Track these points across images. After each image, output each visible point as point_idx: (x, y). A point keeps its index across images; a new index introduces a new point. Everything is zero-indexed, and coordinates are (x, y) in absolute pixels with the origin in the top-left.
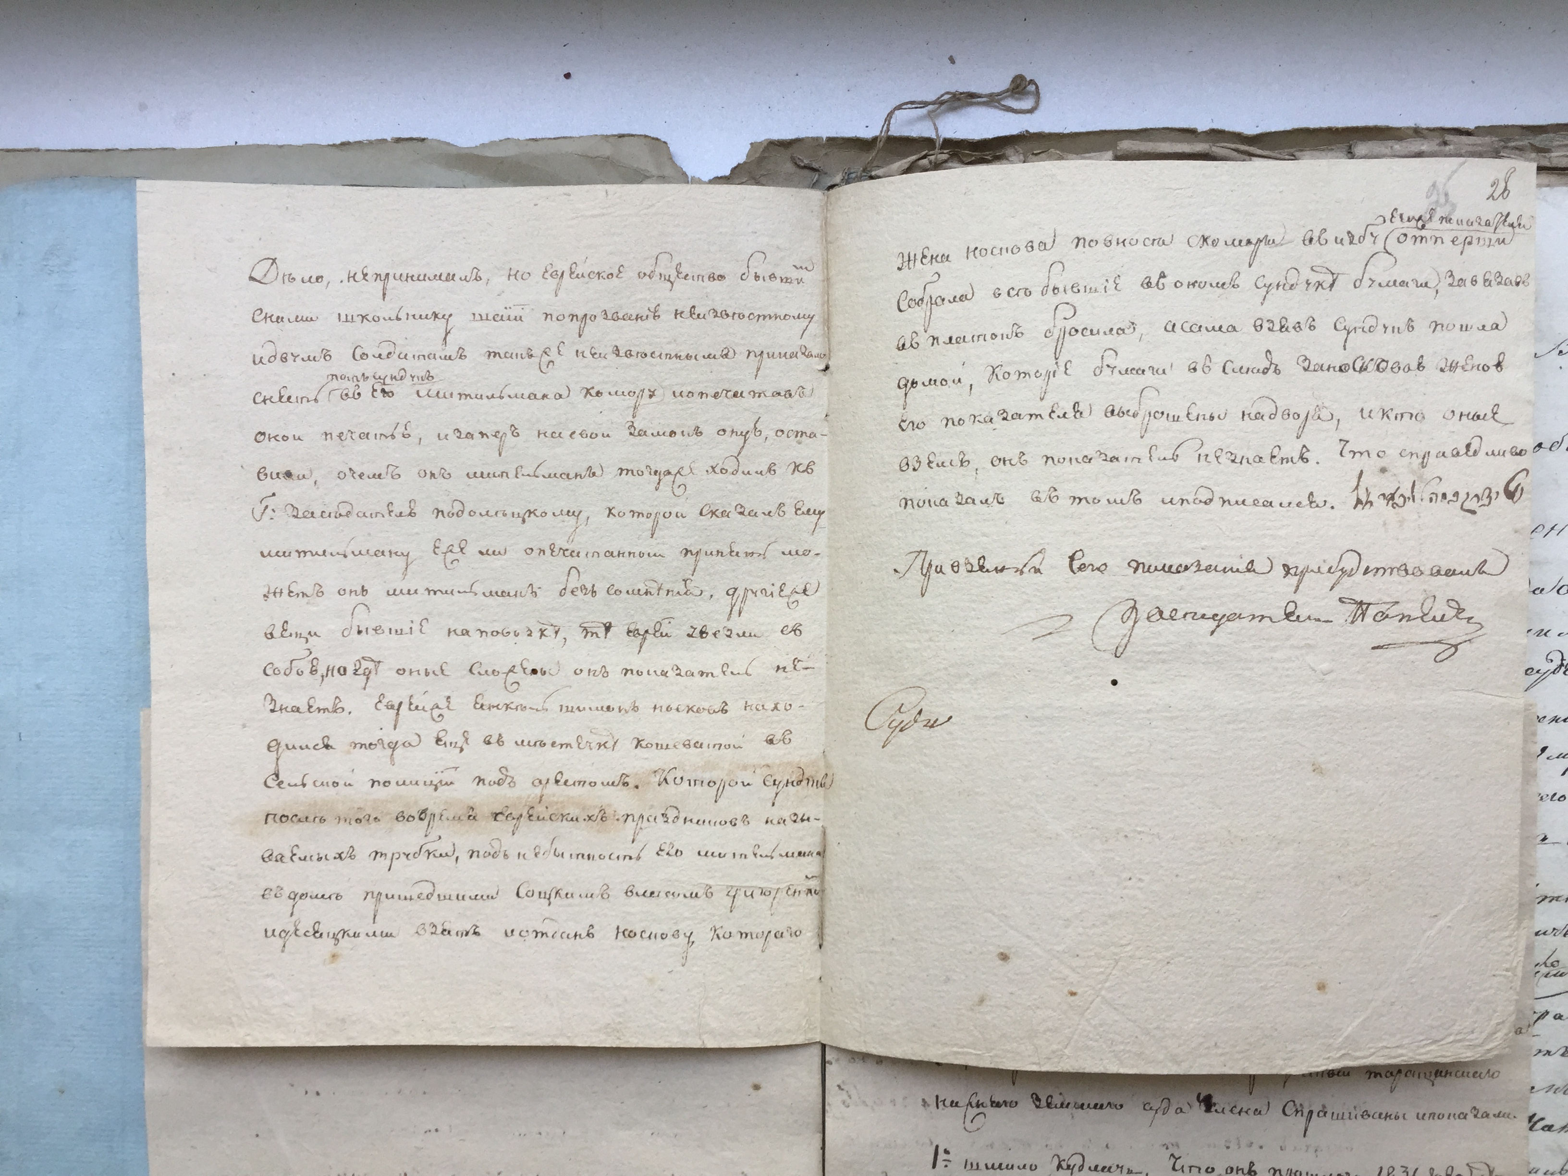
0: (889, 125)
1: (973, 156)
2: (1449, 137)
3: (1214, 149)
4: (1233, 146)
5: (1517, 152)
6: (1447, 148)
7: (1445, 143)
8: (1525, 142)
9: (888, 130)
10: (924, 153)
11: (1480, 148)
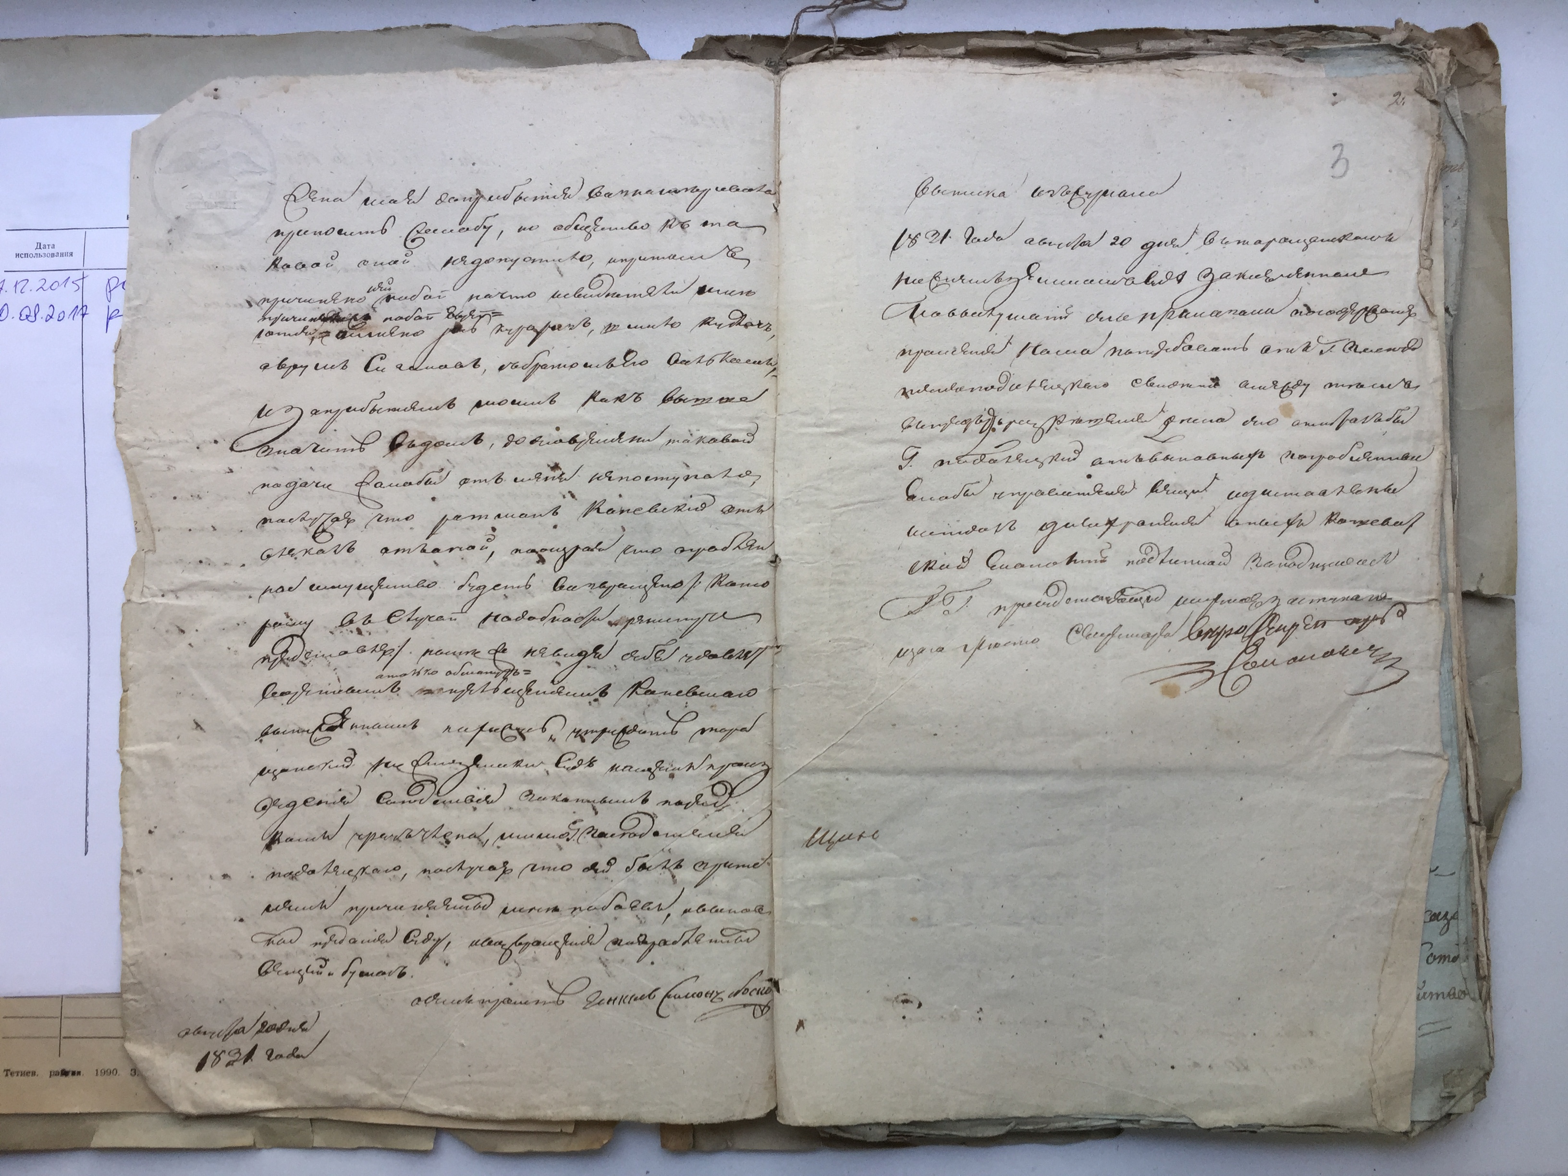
0: (797, 24)
2: (1210, 37)
3: (1038, 44)
4: (1053, 43)
5: (1262, 47)
6: (1209, 44)
7: (1208, 41)
8: (1268, 40)
9: (797, 28)
10: (825, 46)
11: (1235, 45)
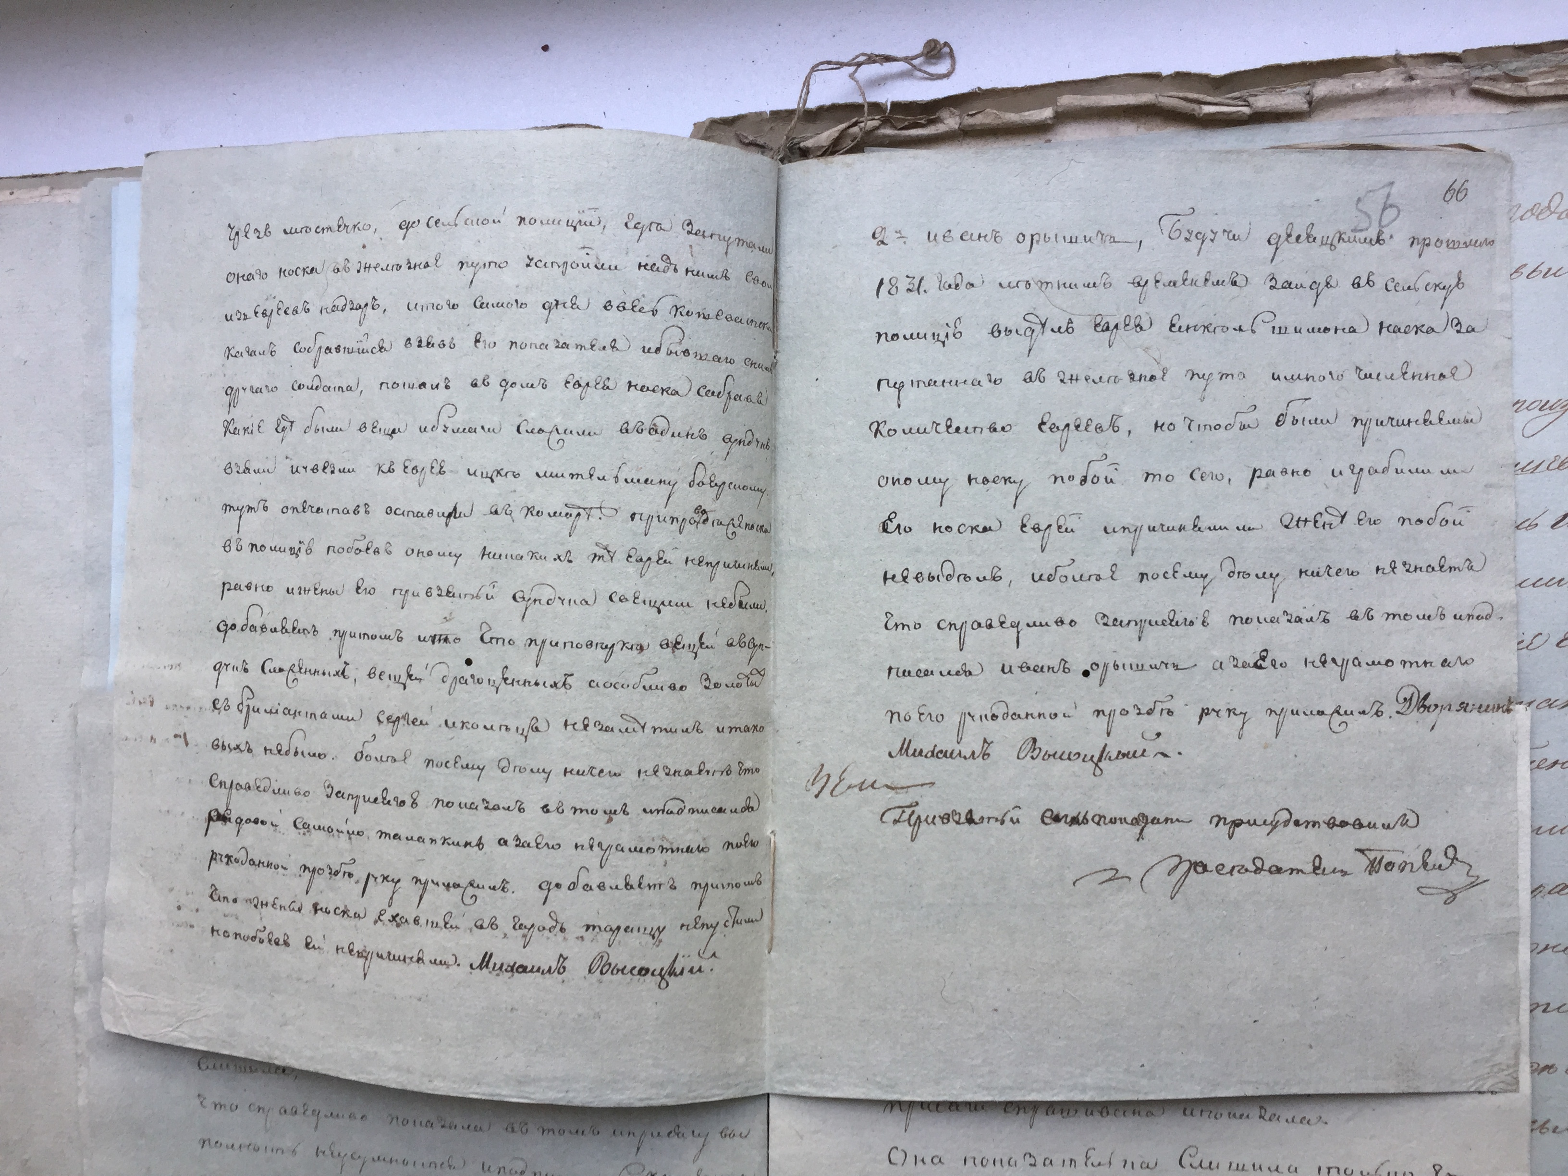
1: (906, 120)
